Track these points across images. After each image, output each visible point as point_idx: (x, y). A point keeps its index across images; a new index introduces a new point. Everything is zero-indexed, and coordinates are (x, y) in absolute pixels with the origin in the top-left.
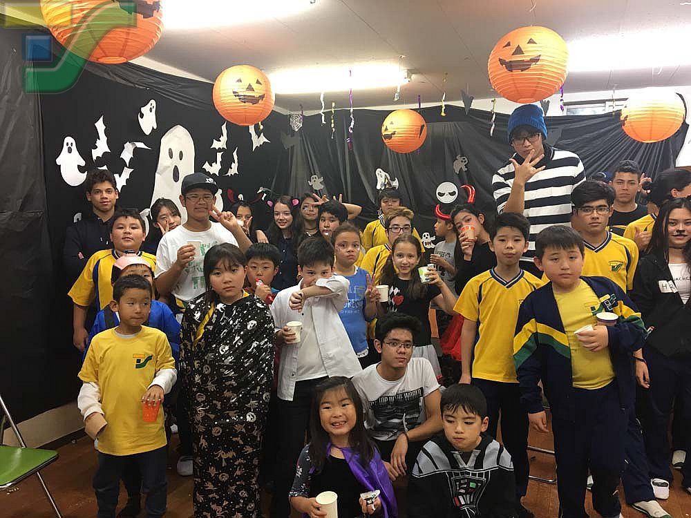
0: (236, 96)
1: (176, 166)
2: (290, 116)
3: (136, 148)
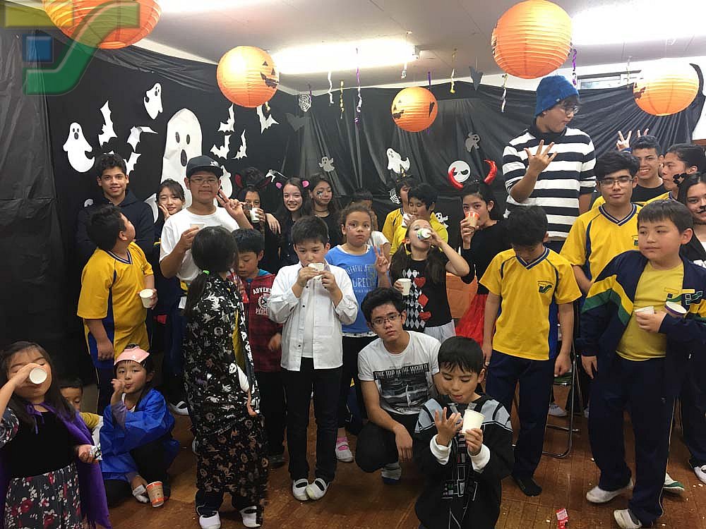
1: (183, 150)
2: (298, 96)
3: (142, 132)
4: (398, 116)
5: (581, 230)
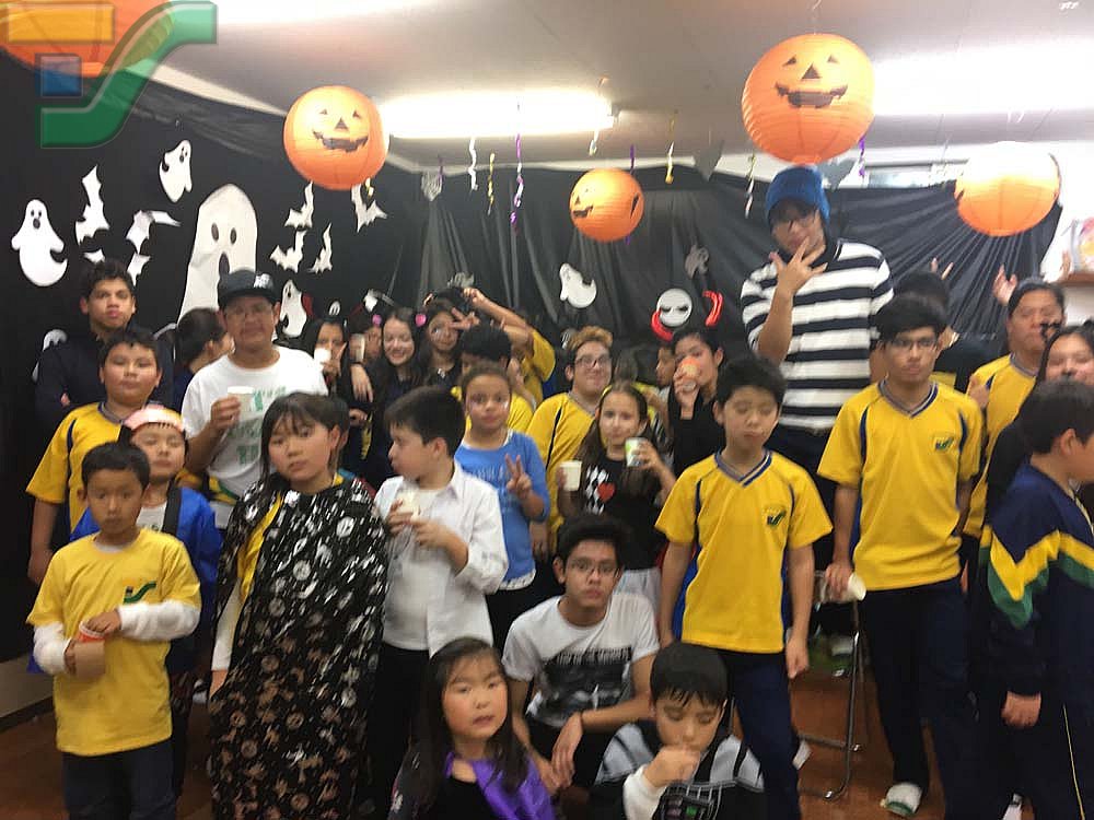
0: (317, 138)
1: (224, 254)
3: (154, 221)
4: (584, 214)
5: (851, 423)
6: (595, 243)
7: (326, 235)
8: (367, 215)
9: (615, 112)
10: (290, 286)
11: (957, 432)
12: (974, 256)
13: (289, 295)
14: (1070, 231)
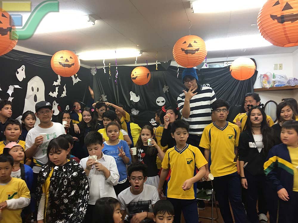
0: (60, 64)
1: (35, 95)
2: (91, 69)
3: (15, 88)
4: (135, 78)
5: (207, 133)
6: (139, 85)
7: (64, 87)
8: (75, 81)
9: (141, 53)
10: (55, 102)
11: (234, 134)
12: (236, 85)
13: (55, 104)
14: (260, 78)
